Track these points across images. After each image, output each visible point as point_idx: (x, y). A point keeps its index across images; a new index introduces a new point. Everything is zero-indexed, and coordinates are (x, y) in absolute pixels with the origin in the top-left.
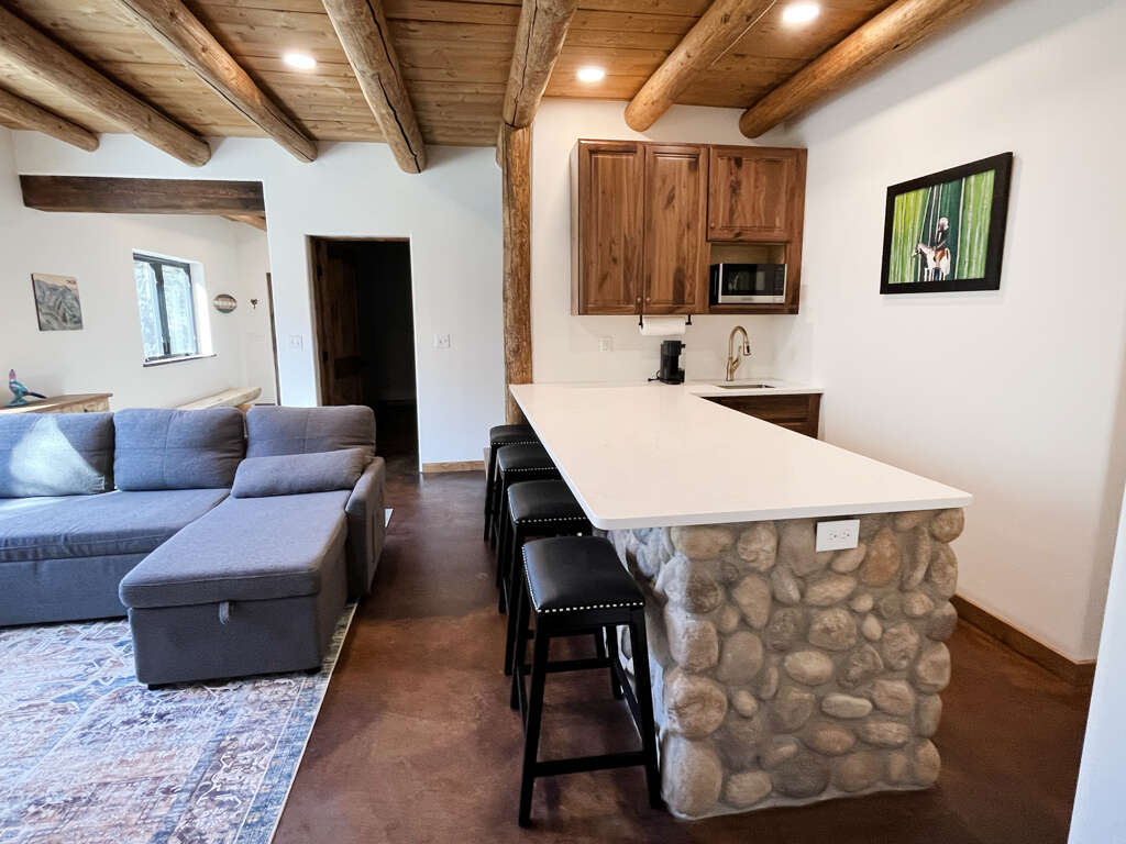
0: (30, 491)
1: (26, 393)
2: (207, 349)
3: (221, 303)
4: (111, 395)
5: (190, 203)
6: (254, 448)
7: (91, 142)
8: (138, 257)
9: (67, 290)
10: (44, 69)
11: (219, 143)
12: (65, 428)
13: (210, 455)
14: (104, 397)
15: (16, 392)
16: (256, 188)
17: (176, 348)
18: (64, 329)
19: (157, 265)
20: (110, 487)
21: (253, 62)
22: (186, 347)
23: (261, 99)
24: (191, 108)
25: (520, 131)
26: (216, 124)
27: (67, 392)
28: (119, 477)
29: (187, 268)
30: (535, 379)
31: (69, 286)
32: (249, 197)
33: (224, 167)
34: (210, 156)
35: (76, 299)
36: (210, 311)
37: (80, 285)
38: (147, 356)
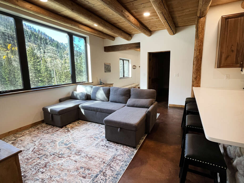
0: (98, 100)
1: (102, 83)
2: (130, 76)
3: (133, 67)
4: (113, 84)
5: (128, 48)
6: (131, 97)
7: (114, 39)
8: (120, 59)
9: (109, 65)
10: (105, 27)
11: (133, 36)
12: (103, 89)
13: (124, 97)
14: (112, 84)
15: (101, 83)
16: (139, 44)
17: (125, 76)
18: (108, 72)
19: (123, 60)
20: (108, 101)
21: (138, 17)
22: (127, 76)
23: (139, 25)
24: (128, 30)
25: (202, 18)
26: (132, 32)
27: (108, 83)
28: (110, 99)
29: (128, 61)
30: (201, 86)
31: (110, 65)
32: (137, 46)
33: (134, 40)
34: (132, 38)
35: (110, 67)
36: (131, 68)
37: (111, 65)
38: (120, 77)
